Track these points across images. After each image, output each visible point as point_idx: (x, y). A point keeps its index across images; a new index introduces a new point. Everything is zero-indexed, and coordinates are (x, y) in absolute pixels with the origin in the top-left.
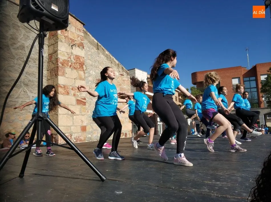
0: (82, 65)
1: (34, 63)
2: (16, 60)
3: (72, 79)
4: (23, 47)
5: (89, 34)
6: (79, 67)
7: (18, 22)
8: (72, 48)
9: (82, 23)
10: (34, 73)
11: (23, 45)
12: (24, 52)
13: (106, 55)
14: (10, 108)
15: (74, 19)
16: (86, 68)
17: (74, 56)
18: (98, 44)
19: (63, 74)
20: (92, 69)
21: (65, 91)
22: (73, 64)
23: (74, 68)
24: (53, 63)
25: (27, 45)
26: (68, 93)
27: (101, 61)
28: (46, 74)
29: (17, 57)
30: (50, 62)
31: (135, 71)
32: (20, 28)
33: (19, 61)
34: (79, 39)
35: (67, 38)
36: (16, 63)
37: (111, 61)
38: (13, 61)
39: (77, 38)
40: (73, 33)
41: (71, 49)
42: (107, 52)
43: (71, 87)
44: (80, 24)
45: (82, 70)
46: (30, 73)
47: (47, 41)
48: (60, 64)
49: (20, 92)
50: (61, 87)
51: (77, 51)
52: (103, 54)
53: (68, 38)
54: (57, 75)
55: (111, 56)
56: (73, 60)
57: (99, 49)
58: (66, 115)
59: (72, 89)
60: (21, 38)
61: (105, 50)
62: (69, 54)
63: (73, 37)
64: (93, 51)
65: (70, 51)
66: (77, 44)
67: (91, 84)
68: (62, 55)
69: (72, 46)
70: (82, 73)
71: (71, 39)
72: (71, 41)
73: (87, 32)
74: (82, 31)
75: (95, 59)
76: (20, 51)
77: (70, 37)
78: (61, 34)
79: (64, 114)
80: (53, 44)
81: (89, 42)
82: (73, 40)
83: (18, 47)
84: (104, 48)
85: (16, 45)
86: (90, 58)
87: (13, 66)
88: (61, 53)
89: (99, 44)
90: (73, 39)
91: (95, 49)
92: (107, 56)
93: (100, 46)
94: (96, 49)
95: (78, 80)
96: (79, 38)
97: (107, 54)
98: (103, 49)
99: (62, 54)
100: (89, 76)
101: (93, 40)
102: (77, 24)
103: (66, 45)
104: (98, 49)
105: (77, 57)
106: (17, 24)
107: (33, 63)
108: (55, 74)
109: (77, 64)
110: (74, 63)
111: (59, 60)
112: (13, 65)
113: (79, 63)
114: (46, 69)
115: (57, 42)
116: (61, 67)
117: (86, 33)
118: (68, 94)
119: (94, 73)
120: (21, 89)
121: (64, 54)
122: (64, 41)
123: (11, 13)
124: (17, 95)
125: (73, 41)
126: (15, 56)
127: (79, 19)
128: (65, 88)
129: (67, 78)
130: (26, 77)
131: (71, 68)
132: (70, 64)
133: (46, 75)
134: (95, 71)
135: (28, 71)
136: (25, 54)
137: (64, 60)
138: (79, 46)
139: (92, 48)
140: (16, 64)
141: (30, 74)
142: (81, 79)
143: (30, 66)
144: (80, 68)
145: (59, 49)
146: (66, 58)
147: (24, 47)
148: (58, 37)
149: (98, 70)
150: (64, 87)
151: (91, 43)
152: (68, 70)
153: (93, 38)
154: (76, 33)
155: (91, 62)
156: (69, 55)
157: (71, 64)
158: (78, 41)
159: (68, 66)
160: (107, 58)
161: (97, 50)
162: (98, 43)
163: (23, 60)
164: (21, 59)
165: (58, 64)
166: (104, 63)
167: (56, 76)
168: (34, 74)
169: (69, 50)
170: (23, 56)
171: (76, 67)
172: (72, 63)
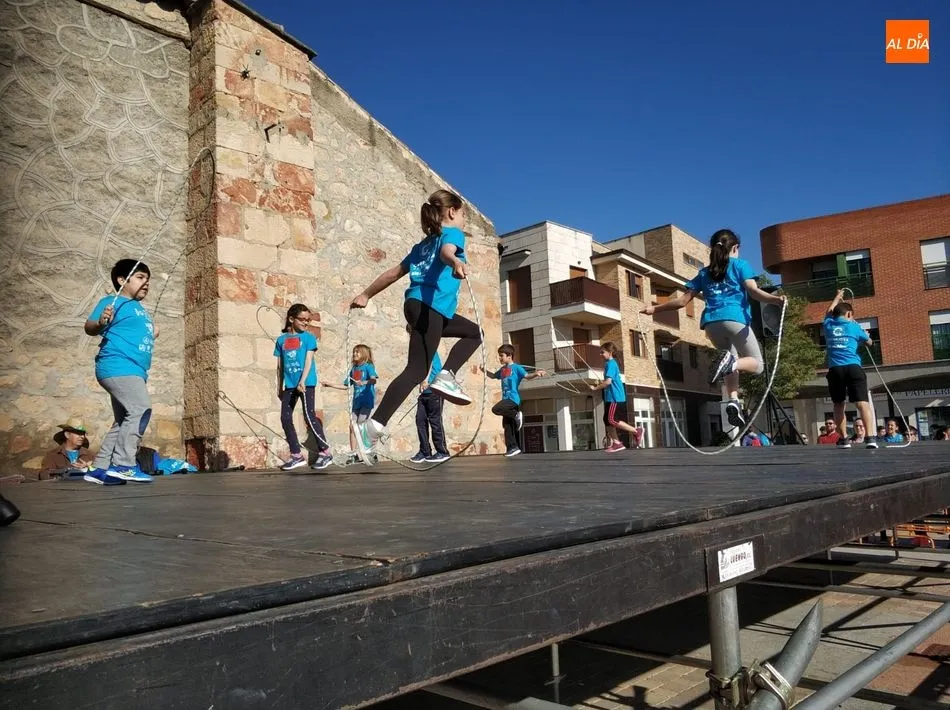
0: (306, 199)
1: (140, 197)
2: (77, 188)
3: (271, 246)
4: (101, 142)
5: (336, 88)
6: (292, 205)
7: (82, 59)
8: (268, 139)
9: (304, 50)
10: (140, 230)
11: (100, 134)
12: (106, 160)
13: (402, 161)
14: (60, 350)
15: (273, 35)
16: (330, 212)
17: (276, 167)
18: (371, 125)
19: (236, 230)
20: (351, 213)
21: (244, 287)
22: (272, 194)
23: (277, 207)
24: (202, 193)
25: (113, 135)
26: (253, 294)
27: (385, 185)
28: (182, 234)
29: (80, 177)
30: (194, 192)
31: (546, 230)
32: (91, 78)
33: (89, 190)
34: (294, 104)
35: (248, 105)
36: (76, 198)
37: (421, 186)
38: (67, 189)
39: (285, 102)
40: (271, 87)
41: (264, 142)
42: (407, 154)
43: (264, 275)
44: (298, 52)
45: (306, 214)
46: (126, 229)
47: (184, 120)
48: (222, 196)
49: (92, 294)
50: (229, 275)
51: (286, 148)
52: (395, 159)
53: (254, 104)
54: (212, 234)
55: (421, 166)
56: (273, 181)
57: (378, 141)
58: (246, 373)
59: (269, 282)
60: (92, 110)
61: (400, 145)
62: (255, 159)
63: (273, 100)
64: (354, 148)
65: (262, 149)
66: (284, 122)
67: (350, 266)
68: (230, 164)
69: (266, 130)
70: (304, 225)
71: (263, 107)
72: (263, 113)
73: (330, 84)
74: (303, 78)
75: (363, 180)
76: (92, 155)
77: (260, 98)
78: (227, 91)
79: (239, 370)
80: (203, 128)
81: (338, 118)
82: (272, 109)
83: (82, 143)
84: (394, 139)
85: (78, 136)
86: (343, 175)
87: (66, 207)
88: (226, 157)
89: (378, 125)
90: (272, 105)
91: (361, 144)
92: (406, 167)
93: (380, 131)
94: (366, 144)
95: (291, 250)
96: (295, 101)
97: (407, 161)
98: (394, 145)
99: (232, 158)
100: (341, 239)
101: (355, 111)
102: (286, 53)
103: (246, 128)
104: (373, 142)
105: (288, 170)
106: (78, 63)
107: (138, 196)
108: (208, 232)
109: (285, 193)
110: (276, 191)
111: (221, 180)
112: (67, 203)
113: (294, 192)
114: (183, 216)
115: (214, 119)
116: (226, 206)
117: (327, 86)
118: (253, 297)
119: (358, 228)
120: (97, 283)
121: (239, 159)
122: (236, 113)
123: (60, 27)
124: (83, 303)
125: (272, 112)
126: (74, 175)
127: (291, 37)
128: (242, 277)
129: (250, 242)
130: (112, 245)
131: (266, 207)
132: (260, 193)
133: (181, 237)
134: (363, 220)
135: (121, 224)
136: (108, 164)
137: (239, 182)
138: (292, 132)
139: (352, 141)
140: (79, 200)
141: (126, 234)
142: (302, 246)
143: (126, 205)
144: (297, 209)
145: (218, 143)
146: (245, 174)
147: (103, 142)
148: (215, 103)
149: (371, 219)
150: (240, 273)
151: (349, 122)
152: (253, 215)
153: (353, 105)
154: (281, 86)
155: (345, 190)
156: (256, 162)
157: (264, 195)
158: (290, 111)
159: (253, 202)
160: (409, 174)
161: (367, 148)
162: (374, 120)
163: (103, 186)
164: (95, 184)
165: (216, 196)
166: (398, 191)
167: (210, 237)
168: (138, 234)
169: (256, 144)
170: (101, 173)
171: (285, 204)
172: (267, 192)
